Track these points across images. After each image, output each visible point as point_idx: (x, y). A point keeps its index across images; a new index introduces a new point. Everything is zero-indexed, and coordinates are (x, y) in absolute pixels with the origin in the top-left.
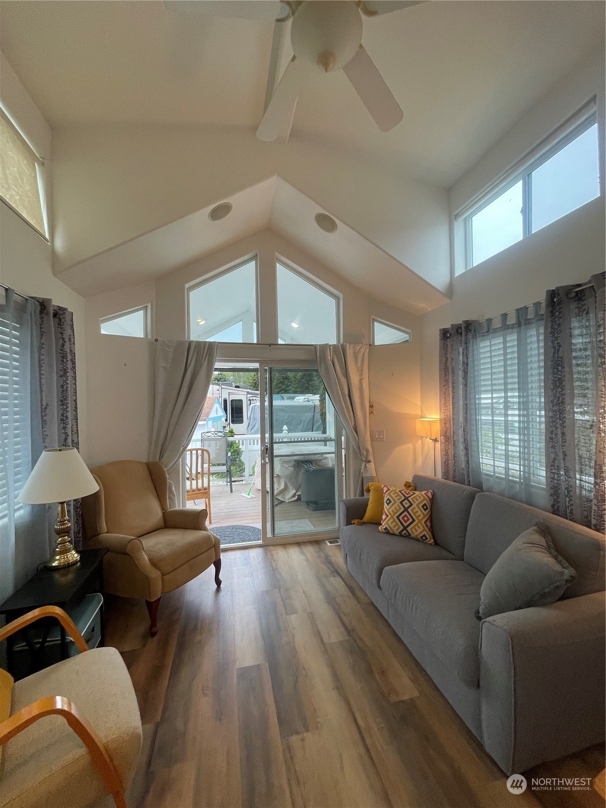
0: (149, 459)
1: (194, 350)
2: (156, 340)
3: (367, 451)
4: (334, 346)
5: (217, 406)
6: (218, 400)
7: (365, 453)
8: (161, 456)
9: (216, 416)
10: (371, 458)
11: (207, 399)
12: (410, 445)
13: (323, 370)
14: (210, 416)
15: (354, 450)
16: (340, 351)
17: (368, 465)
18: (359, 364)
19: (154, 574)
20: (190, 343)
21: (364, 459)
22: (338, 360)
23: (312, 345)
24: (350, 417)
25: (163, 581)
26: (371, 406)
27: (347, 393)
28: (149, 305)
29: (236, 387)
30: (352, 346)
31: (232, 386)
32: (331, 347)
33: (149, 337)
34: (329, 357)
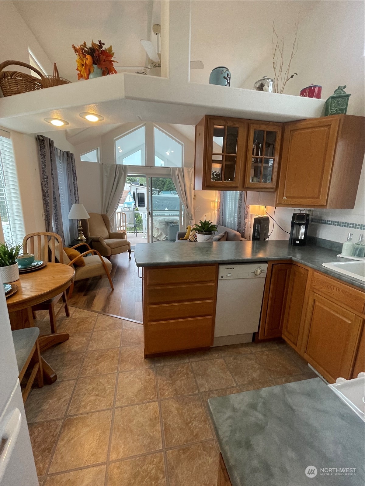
0: (102, 213)
1: (118, 168)
2: (103, 164)
3: (192, 215)
4: (179, 168)
5: (129, 196)
6: (130, 193)
7: (191, 216)
8: (107, 212)
9: (129, 201)
10: (193, 218)
11: (124, 192)
12: (210, 213)
13: (174, 179)
14: (126, 202)
15: (187, 214)
16: (181, 170)
17: (192, 221)
18: (190, 177)
19: (108, 248)
20: (117, 165)
21: (190, 219)
22: (180, 174)
23: (169, 168)
24: (185, 200)
25: (111, 251)
26: (195, 196)
27: (184, 190)
28: (99, 148)
29: (141, 185)
30: (187, 169)
31: (138, 185)
32: (177, 169)
33: (100, 162)
34: (176, 174)
